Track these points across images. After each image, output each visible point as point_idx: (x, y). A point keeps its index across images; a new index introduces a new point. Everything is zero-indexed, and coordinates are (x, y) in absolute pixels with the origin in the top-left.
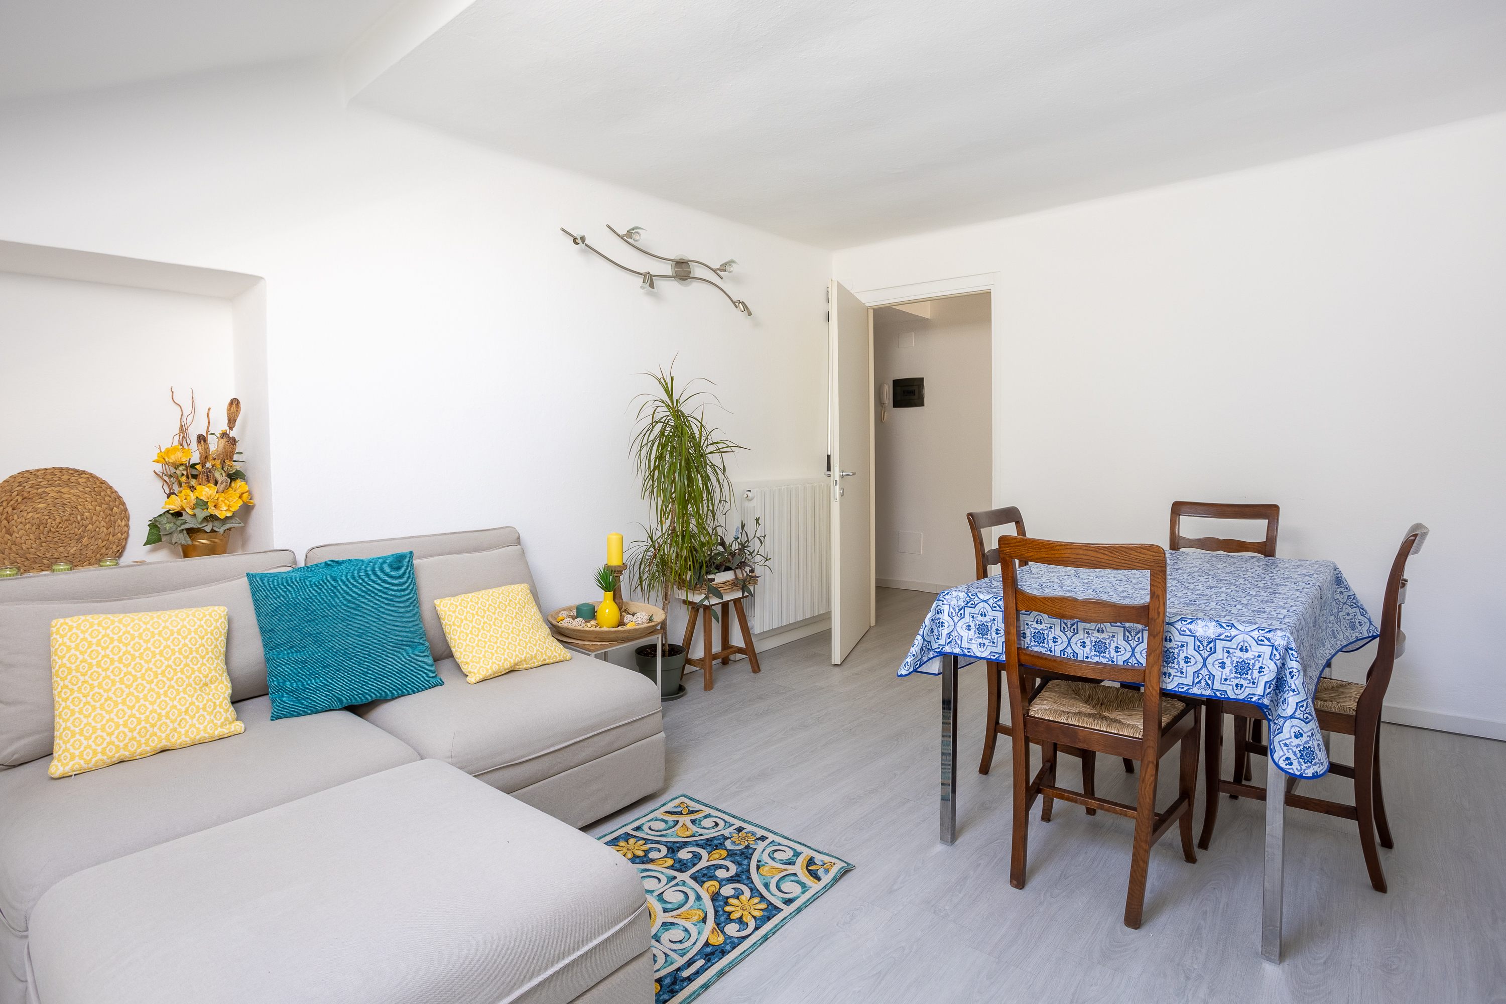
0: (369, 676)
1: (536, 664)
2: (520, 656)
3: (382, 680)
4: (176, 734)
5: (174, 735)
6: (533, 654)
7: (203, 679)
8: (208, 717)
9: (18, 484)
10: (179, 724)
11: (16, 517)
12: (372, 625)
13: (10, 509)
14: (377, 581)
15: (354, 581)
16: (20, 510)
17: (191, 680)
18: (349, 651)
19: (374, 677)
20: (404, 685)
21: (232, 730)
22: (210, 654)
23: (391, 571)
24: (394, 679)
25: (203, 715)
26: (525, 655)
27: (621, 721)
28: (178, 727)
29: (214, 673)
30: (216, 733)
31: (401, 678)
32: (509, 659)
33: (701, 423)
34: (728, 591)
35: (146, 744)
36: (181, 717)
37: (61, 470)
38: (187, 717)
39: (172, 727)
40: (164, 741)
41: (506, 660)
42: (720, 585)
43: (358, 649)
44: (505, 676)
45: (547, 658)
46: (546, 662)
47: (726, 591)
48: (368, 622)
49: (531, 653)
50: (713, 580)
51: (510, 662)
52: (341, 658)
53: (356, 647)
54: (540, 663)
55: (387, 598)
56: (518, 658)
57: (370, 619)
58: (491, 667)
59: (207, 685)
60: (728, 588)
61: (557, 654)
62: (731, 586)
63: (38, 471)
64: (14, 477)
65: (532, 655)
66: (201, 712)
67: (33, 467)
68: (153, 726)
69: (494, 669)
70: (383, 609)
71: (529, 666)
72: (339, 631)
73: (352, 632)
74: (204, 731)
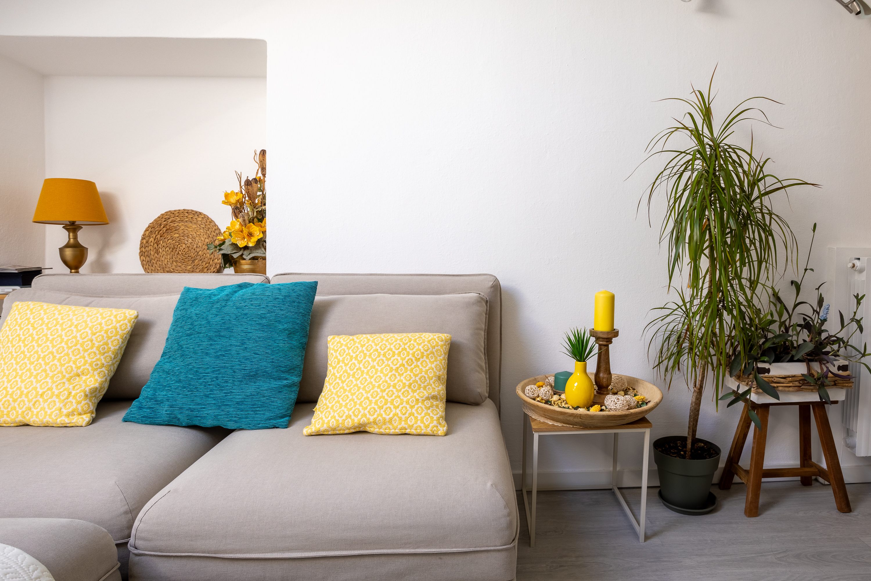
0: (210, 401)
1: (392, 431)
2: (368, 416)
3: (220, 407)
4: (30, 413)
5: (28, 413)
6: (387, 417)
7: (75, 370)
8: (58, 404)
9: (164, 220)
10: (34, 405)
11: (161, 243)
12: (234, 349)
13: (159, 236)
14: (259, 306)
15: (240, 303)
16: (164, 237)
17: (63, 368)
18: (201, 371)
19: (214, 402)
20: (240, 418)
21: (74, 421)
22: (94, 349)
23: (278, 298)
24: (231, 410)
25: (54, 401)
26: (375, 416)
27: (418, 548)
28: (32, 407)
29: (87, 366)
30: (59, 421)
31: (239, 409)
32: (353, 417)
33: (750, 155)
34: (791, 389)
35: (8, 415)
36: (37, 399)
37: (188, 212)
38: (41, 400)
39: (28, 406)
40: (20, 416)
41: (349, 416)
42: (777, 380)
43: (208, 371)
44: (349, 436)
45: (406, 426)
46: (408, 431)
47: (787, 389)
48: (231, 345)
49: (384, 416)
50: (768, 371)
51: (353, 420)
52: (191, 376)
53: (208, 368)
54: (398, 431)
55: (260, 324)
56: (364, 419)
57: (233, 342)
58: (329, 421)
59: (79, 375)
60: (791, 384)
61: (422, 425)
62: (797, 384)
63: (175, 211)
64: (163, 215)
65: (385, 419)
66: (54, 398)
67: (173, 209)
68: (15, 401)
69: (331, 425)
70: (251, 335)
71: (382, 431)
72: (202, 349)
73: (211, 351)
74: (50, 415)
